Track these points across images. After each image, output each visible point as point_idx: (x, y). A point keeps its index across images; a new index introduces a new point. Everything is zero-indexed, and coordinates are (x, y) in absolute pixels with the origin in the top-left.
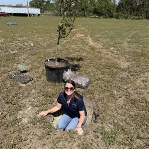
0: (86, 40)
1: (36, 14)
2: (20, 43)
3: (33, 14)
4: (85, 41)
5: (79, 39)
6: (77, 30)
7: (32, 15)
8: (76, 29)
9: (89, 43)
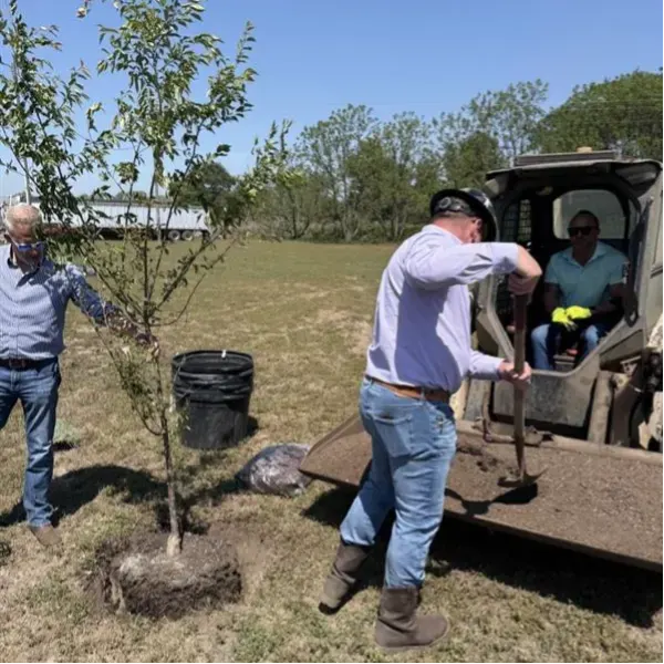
0: (346, 335)
1: (192, 231)
2: (81, 344)
3: (181, 231)
4: (343, 338)
5: (320, 330)
6: (329, 295)
7: (175, 235)
8: (327, 293)
9: (355, 345)
